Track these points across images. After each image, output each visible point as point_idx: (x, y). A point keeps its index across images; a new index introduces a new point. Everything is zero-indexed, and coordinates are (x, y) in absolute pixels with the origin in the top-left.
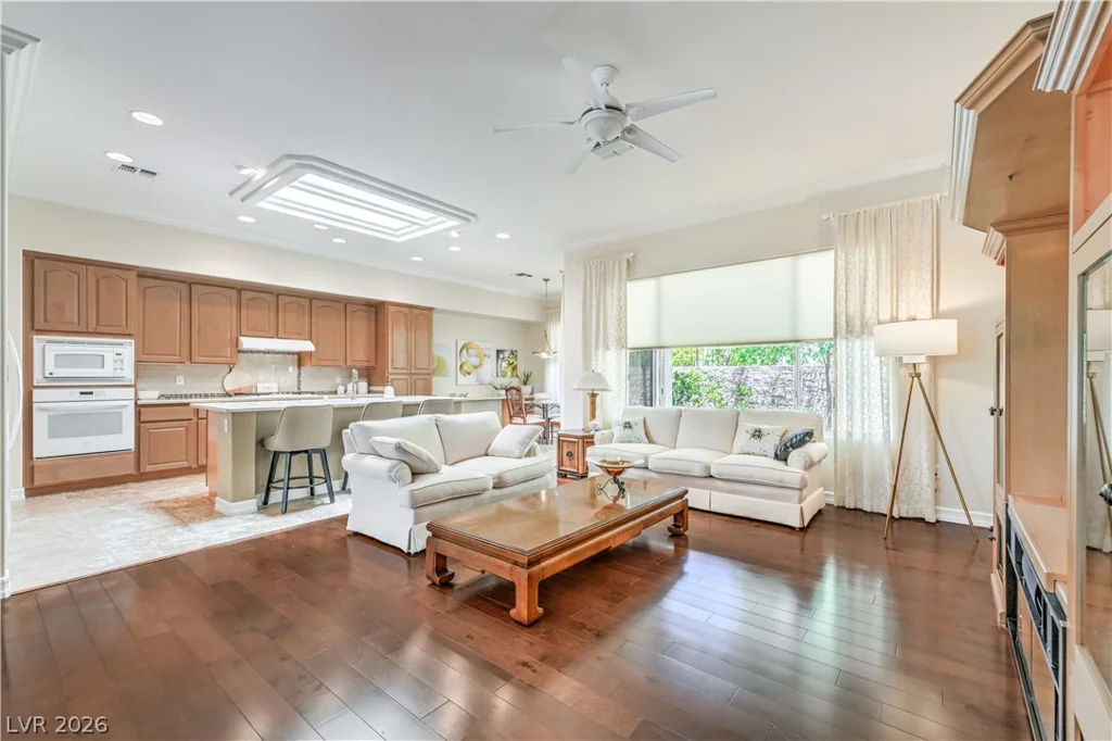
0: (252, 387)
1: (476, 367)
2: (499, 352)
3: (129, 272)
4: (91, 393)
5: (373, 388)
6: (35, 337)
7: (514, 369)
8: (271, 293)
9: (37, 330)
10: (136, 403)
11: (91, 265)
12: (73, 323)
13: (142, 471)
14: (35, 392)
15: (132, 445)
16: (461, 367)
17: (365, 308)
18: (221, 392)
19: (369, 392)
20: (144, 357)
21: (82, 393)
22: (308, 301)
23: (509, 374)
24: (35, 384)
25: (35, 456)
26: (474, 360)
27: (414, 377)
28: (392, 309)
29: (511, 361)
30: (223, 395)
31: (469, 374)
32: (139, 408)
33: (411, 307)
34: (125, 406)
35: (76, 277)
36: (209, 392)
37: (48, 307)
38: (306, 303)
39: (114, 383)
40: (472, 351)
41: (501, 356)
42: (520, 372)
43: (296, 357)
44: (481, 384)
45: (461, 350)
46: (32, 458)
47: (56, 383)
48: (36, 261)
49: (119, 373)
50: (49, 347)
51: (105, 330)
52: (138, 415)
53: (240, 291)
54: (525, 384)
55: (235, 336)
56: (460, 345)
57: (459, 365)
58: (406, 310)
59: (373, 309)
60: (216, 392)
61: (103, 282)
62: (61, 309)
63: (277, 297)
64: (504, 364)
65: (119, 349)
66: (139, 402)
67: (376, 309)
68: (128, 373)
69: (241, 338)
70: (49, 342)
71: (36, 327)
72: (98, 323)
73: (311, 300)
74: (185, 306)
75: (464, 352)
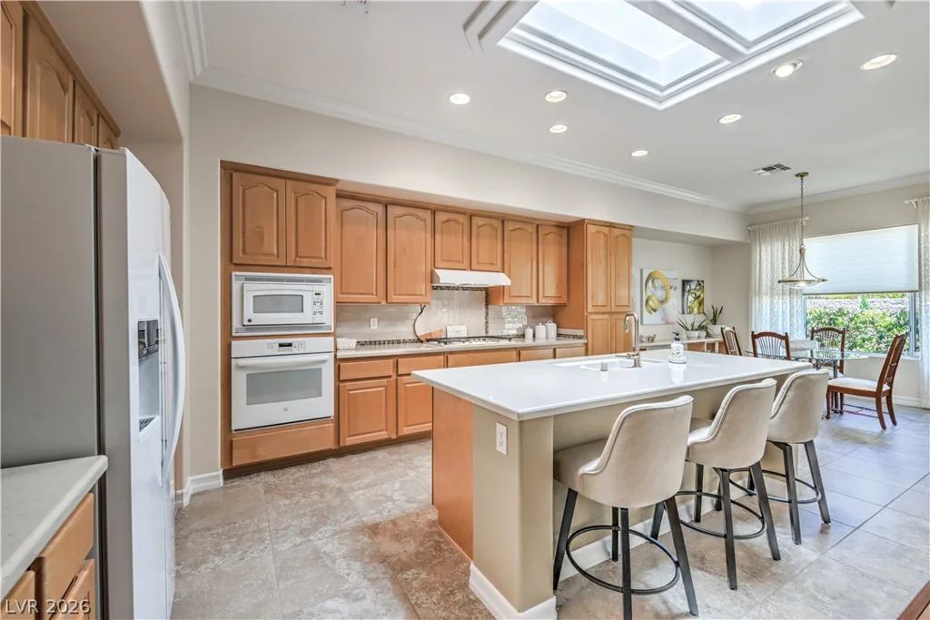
0: (441, 331)
1: (662, 302)
2: (685, 283)
3: (328, 188)
4: (290, 345)
5: (563, 331)
6: (234, 273)
7: (701, 303)
8: (464, 214)
9: (236, 264)
10: (335, 356)
11: (290, 179)
12: (273, 255)
13: (341, 445)
14: (234, 343)
15: (331, 412)
16: (647, 301)
17: (555, 230)
18: (413, 337)
19: (559, 335)
20: (343, 298)
21: (281, 345)
22: (500, 222)
23: (696, 310)
24: (234, 334)
25: (233, 428)
26: (660, 294)
27: (615, 317)
28: (591, 229)
29: (698, 294)
30: (414, 342)
31: (655, 311)
32: (339, 362)
33: (611, 225)
34: (324, 361)
35: (275, 194)
36: (401, 339)
37: (247, 234)
38: (497, 224)
39: (313, 330)
40: (658, 283)
41: (688, 288)
42: (707, 307)
43: (484, 292)
44: (667, 323)
45: (647, 281)
46: (231, 431)
47: (255, 331)
48: (235, 175)
49: (318, 319)
50: (248, 286)
51: (305, 262)
52: (338, 370)
53: (434, 213)
54: (714, 321)
55: (429, 268)
56: (646, 275)
57: (645, 299)
58: (606, 230)
59: (565, 231)
60: (407, 338)
61: (302, 200)
62: (260, 237)
63: (471, 217)
64: (691, 298)
65: (317, 288)
66: (340, 355)
67: (570, 231)
68: (328, 318)
69: (437, 271)
70: (248, 279)
71: (234, 262)
72: (297, 255)
73: (503, 222)
74: (382, 231)
75: (650, 283)
